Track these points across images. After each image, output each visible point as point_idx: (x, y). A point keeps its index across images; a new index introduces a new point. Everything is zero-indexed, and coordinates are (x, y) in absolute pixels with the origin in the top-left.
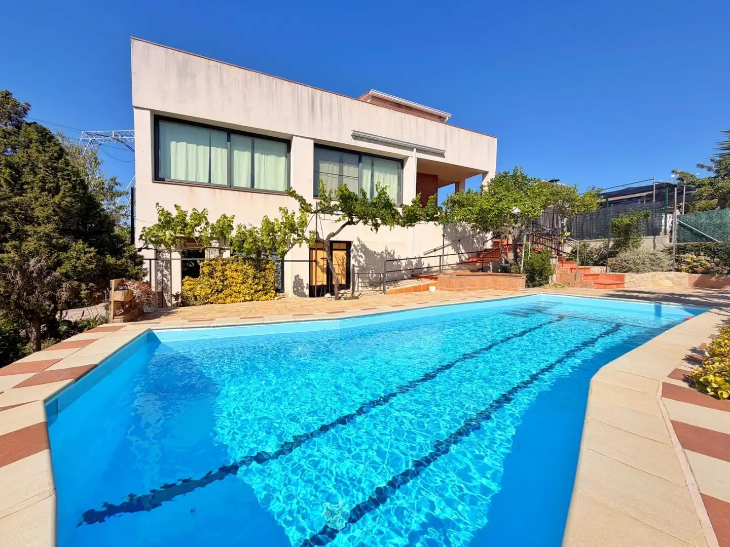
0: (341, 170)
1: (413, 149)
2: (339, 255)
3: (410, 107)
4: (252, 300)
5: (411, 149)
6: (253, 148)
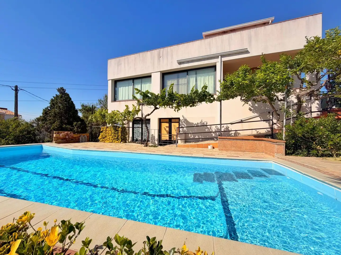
0: (178, 82)
1: (219, 56)
3: (234, 30)
5: (217, 57)
6: (142, 83)
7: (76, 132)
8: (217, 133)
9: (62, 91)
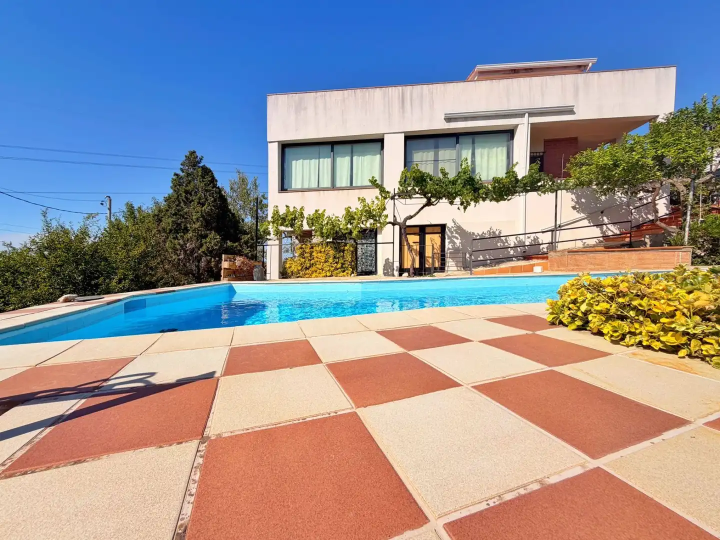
0: (436, 155)
1: (525, 114)
2: (433, 240)
3: (531, 69)
4: (331, 276)
5: (521, 115)
6: (352, 153)
8: (518, 248)
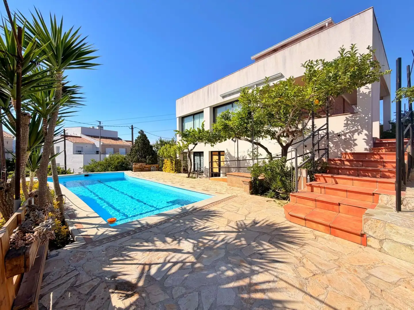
3: (285, 45)
4: (169, 172)
6: (199, 117)
7: (148, 164)
9: (142, 132)
